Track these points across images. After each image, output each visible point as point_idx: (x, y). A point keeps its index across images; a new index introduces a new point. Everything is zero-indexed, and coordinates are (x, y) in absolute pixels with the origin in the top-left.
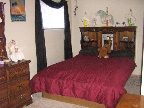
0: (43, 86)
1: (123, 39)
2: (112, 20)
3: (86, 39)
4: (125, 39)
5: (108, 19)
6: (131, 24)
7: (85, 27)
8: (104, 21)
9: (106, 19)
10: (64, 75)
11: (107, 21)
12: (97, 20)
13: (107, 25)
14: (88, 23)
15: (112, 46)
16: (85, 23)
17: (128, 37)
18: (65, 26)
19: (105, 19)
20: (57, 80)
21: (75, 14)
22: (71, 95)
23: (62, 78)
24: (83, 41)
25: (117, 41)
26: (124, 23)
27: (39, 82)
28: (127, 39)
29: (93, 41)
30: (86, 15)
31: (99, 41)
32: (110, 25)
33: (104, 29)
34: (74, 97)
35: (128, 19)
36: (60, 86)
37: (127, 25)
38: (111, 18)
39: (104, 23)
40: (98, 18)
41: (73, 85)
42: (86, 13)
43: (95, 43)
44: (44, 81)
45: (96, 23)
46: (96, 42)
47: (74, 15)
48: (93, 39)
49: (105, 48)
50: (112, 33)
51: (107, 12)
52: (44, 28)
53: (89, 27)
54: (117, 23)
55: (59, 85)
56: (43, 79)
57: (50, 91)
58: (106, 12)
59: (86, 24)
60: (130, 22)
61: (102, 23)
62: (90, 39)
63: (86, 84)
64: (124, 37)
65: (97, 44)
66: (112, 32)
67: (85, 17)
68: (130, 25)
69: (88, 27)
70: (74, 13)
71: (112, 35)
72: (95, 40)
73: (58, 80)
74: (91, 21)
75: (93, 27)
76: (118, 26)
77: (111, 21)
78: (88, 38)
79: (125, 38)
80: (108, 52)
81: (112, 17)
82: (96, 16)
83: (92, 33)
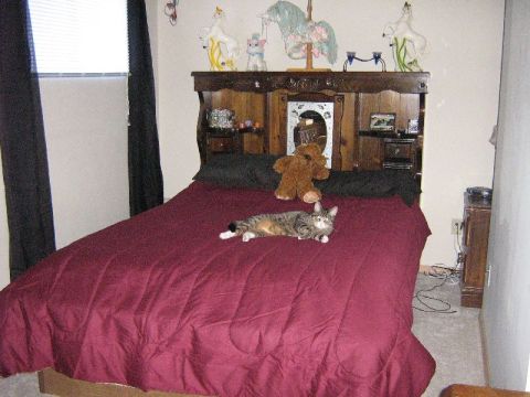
0: (44, 344)
1: (374, 122)
2: (330, 43)
3: (221, 120)
4: (379, 122)
5: (315, 40)
6: (407, 60)
7: (216, 70)
8: (298, 47)
9: (307, 41)
10: (143, 291)
11: (310, 46)
12: (265, 41)
13: (309, 63)
14: (229, 55)
15: (328, 152)
16: (217, 52)
17: (394, 114)
18: (130, 66)
19: (299, 38)
20: (109, 317)
21: (174, 17)
22: (185, 384)
23: (135, 307)
24: (205, 131)
25: (347, 131)
26: (377, 57)
27: (24, 326)
28: (388, 123)
29: (247, 130)
30: (219, 20)
31: (274, 132)
32: (320, 64)
33: (296, 80)
34: (197, 392)
35: (396, 39)
36: (126, 344)
37: (391, 67)
38: (325, 36)
39: (294, 55)
40: (273, 33)
41: (195, 339)
42: (219, 11)
43: (256, 137)
44: (48, 319)
45: (261, 55)
46: (263, 133)
47: (168, 19)
48: (248, 123)
49: (304, 161)
50: (328, 99)
51: (310, 8)
52: (39, 71)
53: (234, 69)
54: (351, 57)
55: (121, 341)
56: (43, 312)
57: (78, 366)
58: (304, 9)
59: (221, 60)
60: (402, 55)
61: (289, 55)
62: (235, 123)
63: (257, 333)
64: (378, 113)
65: (266, 141)
66: (329, 93)
67: (215, 28)
68: (404, 65)
69: (227, 69)
70: (171, 12)
71: (329, 107)
72: (257, 125)
73: (118, 316)
74: (244, 46)
75: (251, 69)
76: (355, 67)
77: (326, 48)
78: (230, 118)
79: (380, 117)
80: (318, 177)
81: (328, 29)
82: (265, 23)
83: (244, 96)
